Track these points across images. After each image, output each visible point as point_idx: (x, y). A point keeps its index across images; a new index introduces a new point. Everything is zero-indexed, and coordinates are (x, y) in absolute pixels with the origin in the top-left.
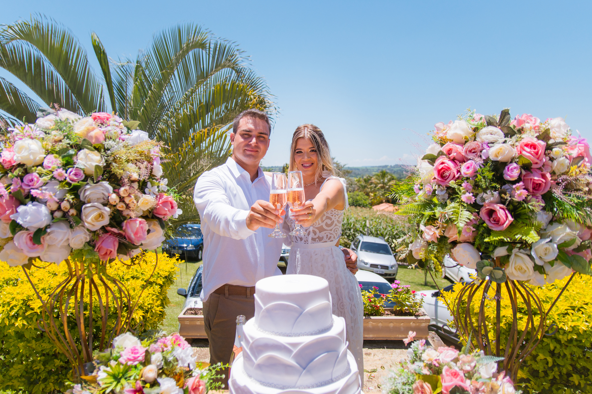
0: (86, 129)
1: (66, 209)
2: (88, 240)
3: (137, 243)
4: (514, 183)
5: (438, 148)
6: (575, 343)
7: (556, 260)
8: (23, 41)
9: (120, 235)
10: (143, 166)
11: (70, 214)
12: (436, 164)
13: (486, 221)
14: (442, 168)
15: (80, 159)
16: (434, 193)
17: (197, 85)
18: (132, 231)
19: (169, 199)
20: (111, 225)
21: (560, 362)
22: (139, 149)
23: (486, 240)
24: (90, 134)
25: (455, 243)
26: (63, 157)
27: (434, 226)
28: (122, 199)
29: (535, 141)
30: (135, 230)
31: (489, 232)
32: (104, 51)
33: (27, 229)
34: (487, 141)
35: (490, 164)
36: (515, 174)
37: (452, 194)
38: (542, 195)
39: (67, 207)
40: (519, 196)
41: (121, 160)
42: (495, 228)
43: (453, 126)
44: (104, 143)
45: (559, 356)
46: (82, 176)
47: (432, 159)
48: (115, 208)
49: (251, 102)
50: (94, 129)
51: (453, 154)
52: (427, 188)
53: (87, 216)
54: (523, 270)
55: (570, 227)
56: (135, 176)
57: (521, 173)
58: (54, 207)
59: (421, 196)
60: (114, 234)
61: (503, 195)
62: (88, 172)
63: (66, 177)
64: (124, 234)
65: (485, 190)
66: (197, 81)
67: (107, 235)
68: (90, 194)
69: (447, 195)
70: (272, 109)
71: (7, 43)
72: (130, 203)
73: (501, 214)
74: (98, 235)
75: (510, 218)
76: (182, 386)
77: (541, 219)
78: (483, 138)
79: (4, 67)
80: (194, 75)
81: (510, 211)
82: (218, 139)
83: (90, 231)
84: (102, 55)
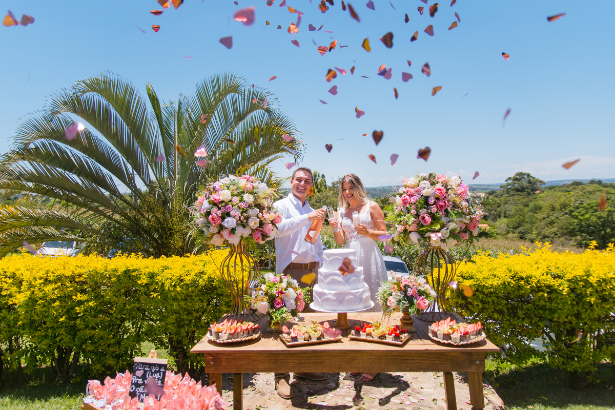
0: (244, 184)
1: (242, 220)
2: (251, 233)
3: (269, 235)
4: (432, 205)
5: (405, 189)
7: (449, 236)
8: (95, 93)
9: (262, 231)
12: (402, 197)
13: (421, 222)
14: (405, 199)
15: (245, 198)
16: (401, 210)
20: (259, 227)
23: (421, 229)
24: (246, 187)
25: (410, 232)
26: (239, 197)
27: (401, 224)
28: (263, 215)
29: (441, 187)
30: (268, 229)
31: (423, 226)
32: (156, 98)
33: (227, 228)
34: (423, 187)
35: (423, 197)
36: (433, 201)
38: (444, 210)
40: (434, 211)
41: (260, 198)
42: (425, 224)
43: (410, 179)
44: (253, 190)
47: (400, 195)
48: (261, 219)
50: (247, 184)
51: (409, 193)
52: (399, 208)
53: (251, 223)
54: (437, 242)
55: (456, 224)
56: (267, 205)
57: (435, 201)
58: (238, 219)
59: (397, 212)
61: (428, 210)
62: (250, 204)
64: (264, 231)
65: (420, 208)
67: (257, 231)
68: (251, 214)
69: (406, 211)
71: (81, 95)
72: (266, 217)
73: (427, 218)
74: (254, 231)
75: (430, 220)
76: (296, 292)
77: (444, 220)
78: (421, 185)
79: (78, 115)
80: (232, 116)
81: (431, 217)
83: (252, 230)
84: (155, 101)
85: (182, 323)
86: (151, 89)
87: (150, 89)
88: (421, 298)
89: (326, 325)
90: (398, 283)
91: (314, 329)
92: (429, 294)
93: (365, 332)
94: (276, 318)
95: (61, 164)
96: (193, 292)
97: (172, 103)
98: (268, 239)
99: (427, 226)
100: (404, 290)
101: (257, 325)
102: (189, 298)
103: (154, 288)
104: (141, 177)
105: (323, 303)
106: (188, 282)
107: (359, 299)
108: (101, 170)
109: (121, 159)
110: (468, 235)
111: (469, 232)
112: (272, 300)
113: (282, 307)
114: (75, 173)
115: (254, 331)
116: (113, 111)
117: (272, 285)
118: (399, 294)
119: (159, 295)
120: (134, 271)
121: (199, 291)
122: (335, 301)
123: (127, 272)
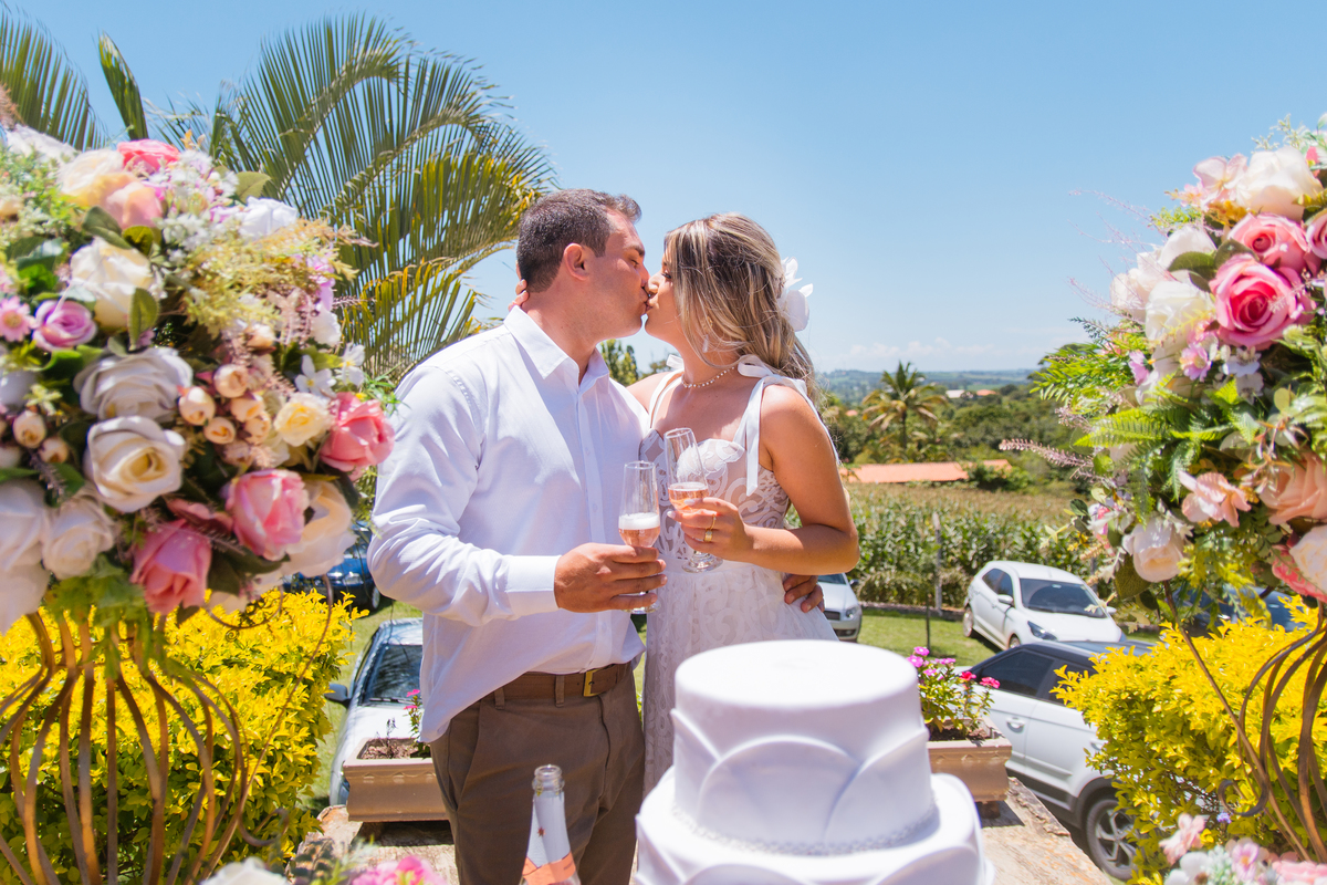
0: (99, 182)
1: (32, 438)
2: (109, 544)
3: (272, 554)
9: (215, 526)
10: (288, 304)
11: (46, 455)
15: (80, 276)
16: (1214, 372)
17: (376, 166)
18: (258, 513)
19: (371, 411)
20: (185, 493)
22: (274, 251)
26: (22, 266)
28: (223, 407)
30: (268, 511)
32: (131, 83)
39: (35, 432)
41: (217, 280)
44: (160, 223)
46: (87, 330)
47: (1202, 272)
48: (200, 435)
50: (124, 183)
53: (105, 464)
56: (264, 335)
60: (195, 523)
62: (108, 319)
63: (32, 331)
64: (229, 521)
66: (375, 156)
67: (174, 527)
68: (114, 390)
72: (251, 418)
74: (144, 528)
82: (437, 294)
83: (117, 515)
84: (126, 91)
86: (115, 54)
87: (109, 55)
97: (194, 110)
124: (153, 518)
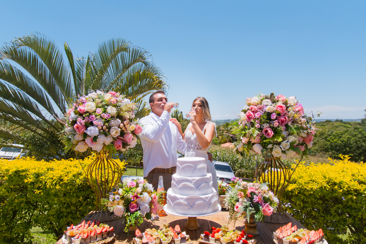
0: (109, 98)
2: (112, 141)
3: (129, 144)
4: (274, 120)
5: (248, 107)
6: (312, 196)
7: (289, 148)
8: (27, 46)
9: (123, 140)
10: (131, 113)
11: (106, 131)
12: (246, 114)
13: (264, 135)
14: (249, 115)
15: (109, 110)
16: (246, 125)
17: (123, 72)
19: (140, 127)
20: (120, 136)
21: (306, 205)
22: (129, 107)
23: (264, 141)
24: (111, 100)
25: (254, 144)
26: (103, 109)
27: (245, 137)
28: (124, 126)
29: (282, 105)
30: (129, 138)
31: (265, 139)
32: (71, 53)
33: (90, 136)
34: (265, 105)
35: (266, 113)
36: (275, 117)
37: (252, 125)
38: (285, 125)
39: (105, 128)
40: (276, 125)
41: (123, 110)
42: (268, 137)
43: (253, 98)
44: (117, 104)
45: (306, 202)
46: (110, 117)
47: (245, 112)
48: (122, 129)
49: (155, 82)
50: (112, 98)
51: (253, 110)
52: (243, 123)
53: (112, 132)
54: (278, 153)
55: (295, 137)
56: (128, 117)
57: (277, 117)
58: (101, 128)
59: (241, 126)
61: (270, 125)
62: (113, 115)
63: (105, 117)
65: (264, 123)
66: (123, 70)
67: (119, 140)
68: (113, 124)
69: (251, 125)
70: (166, 86)
71: (17, 48)
72: (127, 127)
73: (270, 131)
74: (115, 140)
75: (273, 133)
76: (150, 196)
77: (284, 134)
78: (264, 103)
79: (15, 61)
80: (121, 66)
81: (273, 131)
82: (138, 101)
83: (113, 138)
84: (70, 55)
85: (61, 215)
86: (68, 46)
87: (66, 47)
88: (266, 205)
89: (177, 229)
90: (245, 189)
91: (166, 234)
92: (273, 201)
93: (213, 237)
94: (130, 221)
95: (2, 94)
96: (71, 190)
97: (83, 58)
98: (128, 147)
99: (269, 138)
100: (250, 197)
101: (112, 228)
102: (68, 194)
103: (38, 185)
104: (57, 105)
105: (175, 207)
106: (66, 182)
107: (208, 204)
108: (29, 100)
109: (43, 92)
110: (304, 147)
111: (305, 145)
112: (127, 204)
113: (137, 211)
114: (12, 101)
115: (109, 234)
116: (40, 60)
117: (128, 189)
118: (246, 200)
119: (42, 192)
120: (23, 171)
121: (76, 189)
122: (186, 205)
123: (17, 172)
124: (117, 138)
